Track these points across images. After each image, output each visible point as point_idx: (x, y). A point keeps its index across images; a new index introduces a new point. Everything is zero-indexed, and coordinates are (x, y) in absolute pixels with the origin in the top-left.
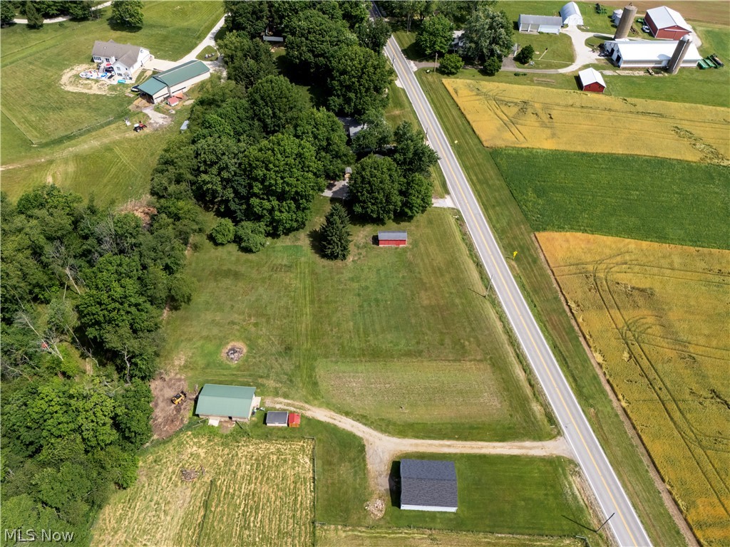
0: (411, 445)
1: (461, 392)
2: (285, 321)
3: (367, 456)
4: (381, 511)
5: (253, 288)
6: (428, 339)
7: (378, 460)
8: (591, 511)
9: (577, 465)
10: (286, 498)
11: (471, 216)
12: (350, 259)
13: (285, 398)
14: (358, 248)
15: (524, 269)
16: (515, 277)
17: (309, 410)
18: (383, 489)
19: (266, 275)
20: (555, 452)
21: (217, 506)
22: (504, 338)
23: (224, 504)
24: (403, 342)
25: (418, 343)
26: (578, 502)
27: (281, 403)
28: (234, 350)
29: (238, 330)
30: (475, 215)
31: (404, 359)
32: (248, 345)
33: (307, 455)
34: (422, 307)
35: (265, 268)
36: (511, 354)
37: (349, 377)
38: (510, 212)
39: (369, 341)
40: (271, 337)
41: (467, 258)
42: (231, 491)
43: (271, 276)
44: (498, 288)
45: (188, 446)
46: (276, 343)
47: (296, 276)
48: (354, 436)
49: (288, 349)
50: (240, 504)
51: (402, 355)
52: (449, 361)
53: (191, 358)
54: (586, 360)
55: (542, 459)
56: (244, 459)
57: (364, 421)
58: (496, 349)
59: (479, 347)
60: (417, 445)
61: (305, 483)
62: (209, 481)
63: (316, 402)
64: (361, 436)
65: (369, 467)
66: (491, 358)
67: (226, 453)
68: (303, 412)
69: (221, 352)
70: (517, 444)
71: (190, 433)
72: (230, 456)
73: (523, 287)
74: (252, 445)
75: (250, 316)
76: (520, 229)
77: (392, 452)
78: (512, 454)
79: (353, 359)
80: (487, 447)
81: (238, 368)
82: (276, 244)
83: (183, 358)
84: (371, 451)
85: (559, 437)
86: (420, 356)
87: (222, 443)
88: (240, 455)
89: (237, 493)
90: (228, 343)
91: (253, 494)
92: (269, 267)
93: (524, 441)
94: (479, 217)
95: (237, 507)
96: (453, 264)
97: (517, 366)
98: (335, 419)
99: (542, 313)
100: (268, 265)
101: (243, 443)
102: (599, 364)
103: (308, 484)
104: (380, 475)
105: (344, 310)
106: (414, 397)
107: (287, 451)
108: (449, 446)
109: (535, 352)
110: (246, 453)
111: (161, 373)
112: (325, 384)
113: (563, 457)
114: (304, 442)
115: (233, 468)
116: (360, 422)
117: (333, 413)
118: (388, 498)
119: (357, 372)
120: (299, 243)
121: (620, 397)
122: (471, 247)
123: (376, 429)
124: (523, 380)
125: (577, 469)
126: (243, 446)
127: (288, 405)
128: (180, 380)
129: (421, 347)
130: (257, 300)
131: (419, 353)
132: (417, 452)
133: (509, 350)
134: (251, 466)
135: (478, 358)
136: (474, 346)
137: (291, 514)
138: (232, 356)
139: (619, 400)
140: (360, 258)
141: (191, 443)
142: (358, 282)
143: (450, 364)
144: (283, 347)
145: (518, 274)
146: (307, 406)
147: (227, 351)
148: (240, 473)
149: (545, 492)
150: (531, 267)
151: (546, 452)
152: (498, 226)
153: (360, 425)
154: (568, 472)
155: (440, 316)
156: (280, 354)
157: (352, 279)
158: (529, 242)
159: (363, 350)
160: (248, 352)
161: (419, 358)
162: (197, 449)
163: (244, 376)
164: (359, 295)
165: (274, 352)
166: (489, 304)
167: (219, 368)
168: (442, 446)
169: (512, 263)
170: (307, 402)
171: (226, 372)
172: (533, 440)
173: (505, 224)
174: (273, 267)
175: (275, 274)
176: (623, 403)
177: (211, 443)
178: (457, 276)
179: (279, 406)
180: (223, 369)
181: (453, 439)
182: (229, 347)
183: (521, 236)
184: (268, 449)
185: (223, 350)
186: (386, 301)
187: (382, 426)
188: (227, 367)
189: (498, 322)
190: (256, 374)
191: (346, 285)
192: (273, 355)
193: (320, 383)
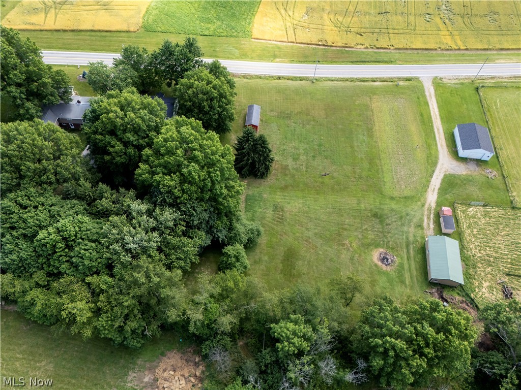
0: (442, 148)
4: (492, 171)
9: (436, 77)
10: (502, 224)
13: (423, 221)
15: (284, 56)
16: (291, 63)
17: (430, 205)
18: (477, 168)
19: (288, 228)
20: (430, 84)
22: (349, 83)
24: (361, 136)
26: (458, 83)
27: (429, 224)
28: (384, 259)
32: (376, 247)
33: (467, 209)
34: (326, 118)
35: (280, 229)
36: (363, 83)
37: (396, 175)
38: (226, 43)
40: (364, 228)
41: (272, 82)
42: (509, 261)
43: (289, 224)
45: (483, 296)
46: (370, 224)
48: (444, 179)
49: (375, 215)
50: (516, 254)
54: (363, 53)
55: (436, 91)
56: (482, 252)
57: (431, 171)
58: (360, 89)
59: (360, 97)
60: (442, 145)
61: (488, 212)
62: (507, 278)
63: (422, 200)
64: (443, 175)
65: (464, 173)
67: (481, 265)
68: (432, 208)
69: (387, 270)
70: (428, 98)
72: (482, 262)
74: (469, 245)
75: (343, 245)
76: (244, 44)
77: (450, 159)
78: (436, 102)
79: (380, 170)
80: (434, 112)
81: (401, 257)
84: (452, 171)
85: (420, 80)
86: (371, 129)
87: (473, 268)
88: (480, 255)
89: (509, 257)
90: (376, 265)
91: (506, 245)
92: (277, 225)
93: (426, 95)
96: (279, 91)
97: (370, 83)
98: (434, 189)
100: (274, 227)
101: (469, 253)
102: (365, 48)
103: (488, 210)
104: (468, 168)
106: (406, 140)
107: (467, 222)
108: (438, 130)
109: (359, 72)
110: (477, 251)
112: (405, 192)
113: (432, 81)
114: (457, 210)
115: (492, 259)
116: (433, 174)
117: (429, 190)
118: (483, 167)
119: (392, 170)
121: (388, 48)
122: (260, 78)
123: (435, 165)
124: (382, 84)
125: (439, 78)
126: (471, 253)
127: (429, 218)
131: (369, 129)
132: (447, 146)
133: (359, 83)
135: (368, 99)
136: (359, 99)
137: (512, 221)
138: (390, 260)
139: (390, 49)
141: (481, 293)
142: (299, 155)
143: (376, 115)
144: (374, 219)
146: (427, 206)
147: (384, 265)
149: (456, 95)
150: (285, 52)
151: (431, 87)
152: (237, 56)
153: (435, 174)
154: (441, 82)
156: (381, 222)
157: (295, 159)
158: (259, 44)
160: (383, 248)
161: (373, 130)
162: (484, 289)
163: (408, 252)
164: (314, 157)
165: (380, 226)
166: (318, 83)
167: (404, 273)
168: (439, 133)
169: (277, 60)
170: (423, 205)
171: (406, 266)
172: (424, 91)
173: (237, 51)
174: (277, 221)
175: (286, 220)
176: (392, 48)
177: (476, 277)
178: (293, 91)
179: (432, 226)
180: (403, 269)
181: (432, 126)
182: (380, 263)
183: (253, 47)
184: (469, 234)
185: (384, 269)
186: (321, 139)
187: (432, 162)
188: (401, 266)
189: (335, 82)
190: (404, 241)
191: (302, 165)
192: (383, 228)
193: (405, 195)
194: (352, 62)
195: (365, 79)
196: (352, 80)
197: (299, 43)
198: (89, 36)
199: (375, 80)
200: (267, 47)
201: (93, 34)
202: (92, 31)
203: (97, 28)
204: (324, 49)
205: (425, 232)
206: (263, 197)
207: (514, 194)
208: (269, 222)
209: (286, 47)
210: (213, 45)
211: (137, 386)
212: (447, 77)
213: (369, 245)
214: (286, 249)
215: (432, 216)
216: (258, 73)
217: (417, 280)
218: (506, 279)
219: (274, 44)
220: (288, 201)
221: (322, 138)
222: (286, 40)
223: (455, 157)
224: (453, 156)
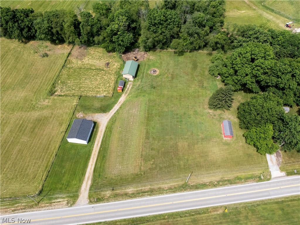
0: (102, 130)
1: (123, 155)
2: (169, 86)
3: (101, 114)
4: (78, 116)
5: (188, 74)
6: (156, 143)
7: (99, 117)
8: (48, 205)
9: (71, 206)
10: (92, 88)
11: (265, 188)
12: (211, 111)
13: (131, 88)
14: (219, 115)
15: (215, 218)
16: (207, 209)
17: (125, 95)
18: (86, 118)
19: (196, 78)
20: (81, 195)
22: (156, 187)
23: (95, 73)
24: (155, 131)
25: (154, 138)
26: (54, 199)
27: (129, 86)
28: (155, 71)
29: (165, 72)
30: (268, 191)
31: (145, 131)
32: (157, 75)
33: (106, 94)
34: (177, 142)
35: (200, 78)
36: (143, 188)
37: (138, 109)
39: (156, 116)
40: (161, 82)
41: (220, 177)
43: (195, 80)
44: (196, 194)
46: (158, 84)
47: (197, 89)
48: (110, 110)
49: (154, 88)
51: (147, 130)
52: (142, 152)
53: (153, 60)
56: (109, 77)
57: (116, 113)
58: (147, 179)
59: (149, 169)
60: (101, 132)
61: (96, 94)
62: (104, 69)
63: (128, 97)
64: (110, 112)
65: (97, 114)
66: (142, 175)
67: (113, 73)
68: (124, 93)
69: (154, 68)
70: (91, 177)
71: (122, 63)
72: (111, 74)
73: (198, 212)
74: (114, 79)
75: (171, 75)
77: (101, 123)
78: (86, 173)
79: (146, 110)
80: (93, 162)
81: (147, 73)
82: (218, 81)
83: (152, 58)
84: (103, 115)
85: (88, 201)
86: (146, 138)
87: (117, 71)
88: (111, 76)
89: (98, 76)
91: (96, 80)
93: (92, 181)
94: (266, 194)
95: (93, 76)
97: (136, 189)
98: (119, 103)
99: (175, 220)
100: (203, 79)
104: (92, 117)
105: (175, 107)
106: (124, 133)
107: (109, 89)
108: (98, 145)
109: (144, 205)
111: (147, 54)
112: (136, 100)
113: (77, 199)
114: (112, 94)
115: (107, 75)
116: (116, 112)
117: (122, 103)
119: (140, 111)
123: (112, 117)
124: (126, 191)
125: (69, 205)
126: (114, 77)
127: (128, 89)
128: (144, 58)
129: (151, 139)
130: (181, 76)
131: (147, 138)
132: (98, 132)
133: (146, 188)
134: (106, 79)
135: (142, 168)
136: (150, 166)
138: (152, 71)
140: (211, 115)
141: (118, 64)
142: (194, 114)
143: (140, 152)
144: (155, 86)
145: (210, 212)
146: (127, 94)
148: (104, 76)
149: (64, 184)
151: (83, 190)
152: (259, 208)
154: (69, 199)
155: (171, 151)
156: (152, 85)
157: (195, 111)
159: (151, 114)
160: (154, 76)
161: (145, 138)
162: (116, 65)
163: (143, 75)
167: (147, 68)
168: (98, 142)
174: (201, 81)
175: (197, 82)
179: (128, 86)
182: (157, 70)
187: (113, 121)
188: (147, 70)
191: (191, 109)
192: (152, 83)
193: (136, 98)
205: (132, 83)
206: (210, 92)
207: (75, 104)
212: (60, 207)
213: (160, 76)
214: (196, 70)
215: (126, 90)
217: (142, 66)
223: (97, 124)
224: (98, 124)
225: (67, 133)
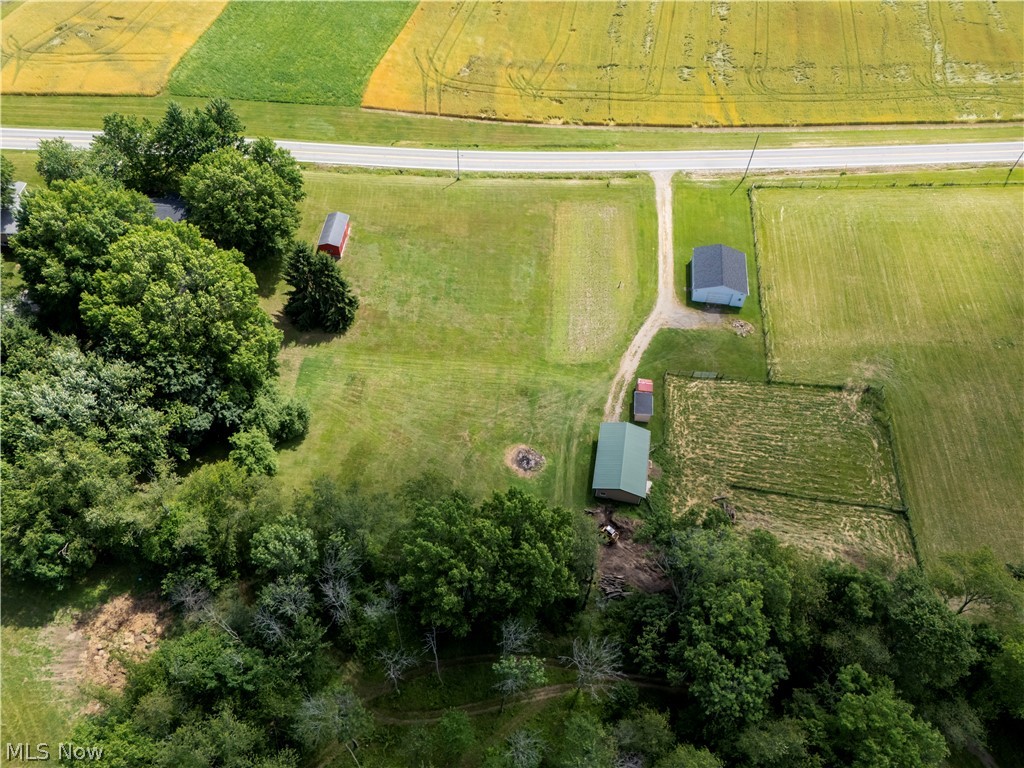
0: (666, 287)
1: (598, 234)
2: (472, 392)
3: (682, 328)
4: (745, 324)
5: (394, 431)
6: (522, 243)
7: (686, 319)
8: (725, 176)
9: (680, 172)
10: (743, 408)
13: (605, 402)
15: (417, 136)
17: (623, 377)
18: (720, 319)
19: (366, 411)
20: (667, 182)
21: (764, 481)
22: (523, 181)
23: (760, 473)
24: (524, 267)
25: (527, 254)
26: (717, 182)
27: (613, 407)
28: (523, 461)
29: (483, 454)
31: (550, 273)
32: (514, 442)
33: (686, 384)
34: (469, 237)
35: (351, 412)
36: (548, 182)
37: (575, 330)
38: (313, 116)
39: (520, 301)
40: (499, 412)
41: (385, 178)
42: (742, 465)
43: (370, 405)
46: (512, 406)
47: (377, 372)
48: (657, 336)
49: (524, 392)
50: (756, 456)
51: (544, 273)
52: (554, 233)
54: (558, 131)
55: (675, 194)
56: (697, 451)
57: (637, 324)
58: (540, 191)
59: (536, 203)
60: (666, 283)
61: (722, 388)
62: (732, 492)
63: (611, 370)
64: (657, 330)
65: (695, 327)
66: (552, 198)
67: (691, 472)
69: (524, 478)
70: (659, 206)
72: (694, 467)
74: (677, 441)
75: (458, 438)
76: (346, 116)
77: (676, 305)
78: (671, 212)
79: (547, 322)
80: (664, 229)
81: (555, 457)
84: (675, 323)
85: (650, 175)
86: (546, 257)
87: (676, 476)
90: (507, 470)
91: (742, 441)
92: (348, 407)
93: (656, 200)
94: (308, 148)
95: (761, 459)
96: (393, 192)
97: (562, 182)
98: (636, 352)
99: (489, 143)
100: (344, 410)
101: (674, 452)
102: (564, 124)
103: (723, 385)
104: (704, 319)
105: (460, 321)
106: (604, 274)
107: (683, 404)
108: (665, 257)
109: (544, 163)
110: (689, 450)
112: (585, 357)
113: (672, 178)
114: (669, 386)
115: (711, 463)
116: (640, 328)
117: (627, 353)
118: (731, 317)
119: (568, 322)
120: (297, 363)
121: (605, 123)
122: (365, 171)
123: (647, 315)
124: (582, 182)
125: (684, 173)
126: (678, 452)
127: (616, 398)
129: (533, 252)
130: (422, 427)
131: (543, 256)
132: (674, 284)
133: (541, 182)
134: (706, 443)
135: (551, 208)
136: (535, 206)
137: (761, 404)
138: (532, 463)
139: (607, 125)
140: (359, 286)
142: (409, 296)
143: (559, 234)
144: (520, 398)
146: (617, 379)
147: (521, 470)
148: (718, 456)
149: (709, 200)
150: (418, 129)
151: (667, 188)
152: (331, 136)
153: (643, 328)
154: (687, 180)
156: (532, 403)
157: (402, 302)
158: (373, 117)
159: (534, 309)
160: (526, 442)
161: (549, 258)
163: (568, 450)
164: (436, 299)
165: (529, 409)
166: (470, 180)
167: (554, 482)
168: (665, 263)
169: (403, 142)
170: (611, 378)
171: (560, 473)
172: (653, 194)
173: (331, 127)
174: (350, 401)
175: (366, 399)
176: (612, 123)
177: (677, 490)
178: (419, 193)
179: (618, 410)
180: (554, 476)
181: (656, 252)
182: (515, 467)
183: (362, 121)
184: (681, 423)
185: (520, 476)
186: (453, 271)
187: (643, 308)
188: (552, 471)
189: (500, 180)
190: (565, 433)
191: (413, 312)
192: (532, 412)
193: (583, 361)
194: (537, 147)
195: (552, 175)
196: (530, 176)
197: (446, 115)
198: (73, 103)
199: (571, 176)
200: (387, 121)
201: (79, 99)
202: (78, 95)
203: (87, 90)
204: (490, 125)
205: (604, 419)
206: (332, 362)
207: (777, 360)
208: (335, 402)
209: (421, 121)
210: (290, 118)
211: (53, 645)
212: (700, 172)
213: (503, 438)
214: (355, 444)
215: (622, 394)
216: (362, 164)
217: (574, 493)
218: (730, 494)
219: (402, 117)
220: (377, 369)
221: (456, 269)
222: (423, 110)
223: (685, 302)
224: (681, 300)
225: (755, 286)
